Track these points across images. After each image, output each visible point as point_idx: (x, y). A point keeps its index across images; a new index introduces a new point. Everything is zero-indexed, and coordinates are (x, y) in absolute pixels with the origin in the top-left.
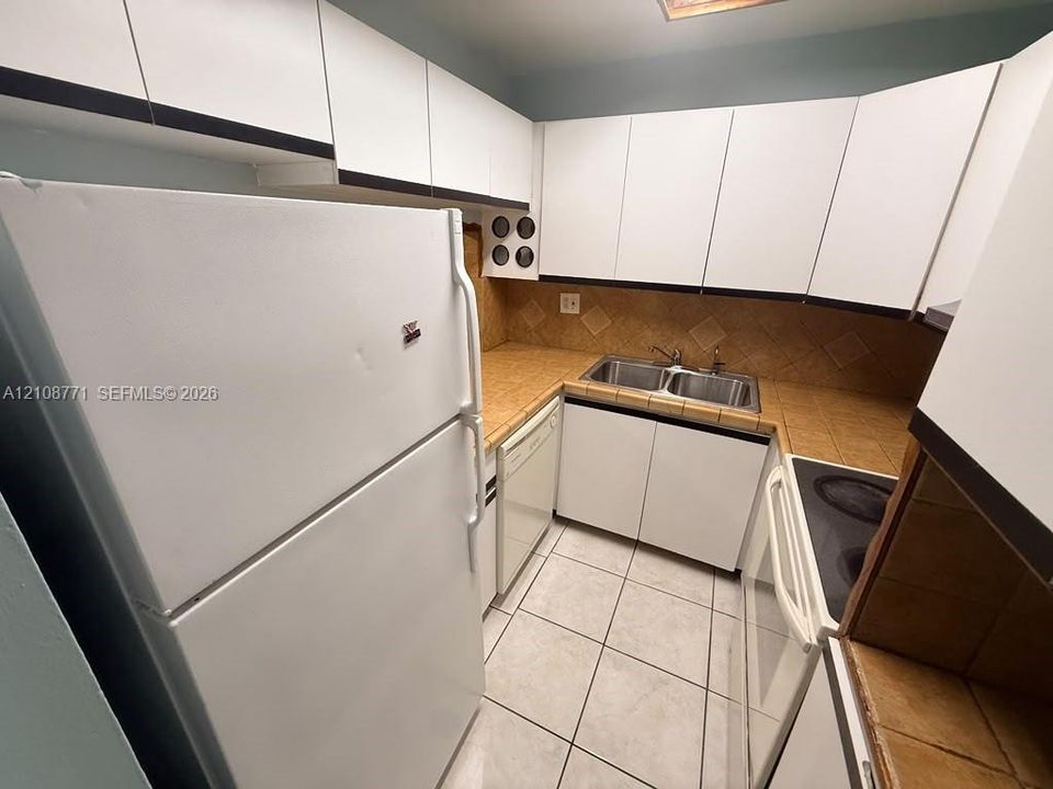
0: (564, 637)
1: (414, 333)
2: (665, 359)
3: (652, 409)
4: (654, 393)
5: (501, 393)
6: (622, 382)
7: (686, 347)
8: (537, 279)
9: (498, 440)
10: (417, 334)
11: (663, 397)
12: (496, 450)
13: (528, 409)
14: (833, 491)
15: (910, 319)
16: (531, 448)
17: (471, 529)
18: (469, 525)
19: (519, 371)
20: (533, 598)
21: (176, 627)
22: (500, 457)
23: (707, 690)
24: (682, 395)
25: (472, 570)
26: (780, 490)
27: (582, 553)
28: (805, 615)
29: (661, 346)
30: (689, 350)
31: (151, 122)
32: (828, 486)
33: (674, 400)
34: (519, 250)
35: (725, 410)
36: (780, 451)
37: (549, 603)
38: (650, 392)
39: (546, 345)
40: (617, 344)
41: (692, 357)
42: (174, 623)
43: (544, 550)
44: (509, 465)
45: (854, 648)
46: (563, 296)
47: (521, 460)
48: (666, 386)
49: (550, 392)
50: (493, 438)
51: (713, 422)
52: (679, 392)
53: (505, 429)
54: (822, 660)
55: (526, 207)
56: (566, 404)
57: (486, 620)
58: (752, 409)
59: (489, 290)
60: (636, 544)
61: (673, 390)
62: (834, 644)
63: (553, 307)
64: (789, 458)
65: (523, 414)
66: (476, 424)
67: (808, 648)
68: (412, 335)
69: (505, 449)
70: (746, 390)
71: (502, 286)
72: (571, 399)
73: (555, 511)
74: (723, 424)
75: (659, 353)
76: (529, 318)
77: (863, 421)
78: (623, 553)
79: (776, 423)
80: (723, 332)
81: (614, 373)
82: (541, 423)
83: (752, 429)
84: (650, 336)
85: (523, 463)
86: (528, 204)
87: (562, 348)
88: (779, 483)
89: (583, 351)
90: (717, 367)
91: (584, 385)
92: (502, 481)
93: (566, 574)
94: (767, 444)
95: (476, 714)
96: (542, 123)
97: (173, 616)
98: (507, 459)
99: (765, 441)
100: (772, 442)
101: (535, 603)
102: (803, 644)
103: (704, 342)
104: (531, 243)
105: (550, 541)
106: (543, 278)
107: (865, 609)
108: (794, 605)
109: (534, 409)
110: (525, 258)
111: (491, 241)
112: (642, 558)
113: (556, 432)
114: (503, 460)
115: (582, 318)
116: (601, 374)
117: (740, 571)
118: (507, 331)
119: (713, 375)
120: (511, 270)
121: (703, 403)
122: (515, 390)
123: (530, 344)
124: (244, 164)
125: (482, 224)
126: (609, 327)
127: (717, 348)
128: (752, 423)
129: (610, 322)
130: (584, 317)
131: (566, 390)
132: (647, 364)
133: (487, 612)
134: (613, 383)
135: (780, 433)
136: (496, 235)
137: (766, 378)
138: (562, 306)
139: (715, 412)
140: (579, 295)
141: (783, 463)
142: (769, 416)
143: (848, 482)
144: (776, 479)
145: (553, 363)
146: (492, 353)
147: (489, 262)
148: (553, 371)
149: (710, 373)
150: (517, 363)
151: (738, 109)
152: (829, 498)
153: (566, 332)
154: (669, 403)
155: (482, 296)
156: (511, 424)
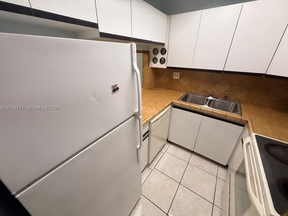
0: (167, 179)
1: (116, 89)
2: (207, 94)
3: (202, 111)
4: (202, 106)
5: (152, 104)
6: (192, 102)
7: (215, 91)
8: (166, 68)
9: (148, 121)
10: (118, 89)
11: (205, 108)
12: (149, 123)
13: (160, 110)
14: (272, 150)
16: (160, 122)
17: (138, 150)
18: (137, 149)
19: (159, 97)
20: (158, 165)
22: (150, 125)
23: (213, 204)
24: (212, 107)
25: (138, 161)
26: (249, 146)
27: (175, 153)
29: (206, 90)
31: (32, 16)
32: (271, 148)
34: (161, 59)
35: (228, 113)
37: (164, 168)
38: (201, 106)
39: (168, 88)
40: (191, 89)
41: (217, 94)
43: (164, 151)
44: (153, 127)
46: (174, 73)
48: (207, 103)
49: (168, 104)
50: (148, 119)
51: (224, 117)
53: (152, 116)
55: (163, 44)
56: (173, 108)
58: (238, 114)
59: (151, 71)
60: (193, 152)
61: (209, 105)
63: (171, 77)
64: (254, 135)
65: (158, 111)
66: (140, 118)
68: (115, 89)
69: (152, 123)
70: (236, 107)
71: (155, 70)
72: (175, 106)
73: (167, 139)
74: (227, 118)
75: (205, 92)
76: (163, 79)
78: (188, 154)
79: (247, 120)
80: (229, 86)
81: (189, 98)
82: (164, 114)
83: (238, 121)
84: (203, 87)
85: (158, 126)
87: (173, 89)
88: (249, 143)
89: (180, 91)
90: (226, 98)
91: (179, 102)
92: (151, 132)
93: (170, 159)
94: (243, 127)
95: (139, 200)
96: (170, 16)
98: (153, 125)
99: (243, 126)
100: (246, 126)
101: (160, 166)
103: (221, 90)
104: (165, 56)
105: (166, 148)
106: (168, 67)
108: (255, 197)
109: (162, 110)
110: (163, 61)
111: (152, 56)
112: (194, 157)
113: (169, 116)
114: (151, 126)
116: (185, 99)
117: (228, 166)
118: (156, 84)
120: (158, 65)
121: (220, 111)
122: (157, 103)
123: (163, 88)
125: (150, 50)
126: (188, 84)
127: (226, 91)
128: (238, 119)
129: (189, 82)
130: (180, 80)
131: (173, 103)
132: (201, 96)
133: (145, 168)
134: (189, 102)
135: (250, 124)
136: (154, 54)
137: (243, 102)
138: (174, 76)
139: (224, 114)
140: (179, 73)
141: (251, 135)
142: (245, 117)
143: (280, 147)
144: (248, 141)
145: (170, 94)
146: (151, 91)
147: (151, 62)
148: (169, 97)
149: (223, 100)
150: (158, 94)
151: (244, 3)
152: (271, 153)
153: (175, 85)
154: (208, 110)
155: (149, 73)
156: (154, 114)
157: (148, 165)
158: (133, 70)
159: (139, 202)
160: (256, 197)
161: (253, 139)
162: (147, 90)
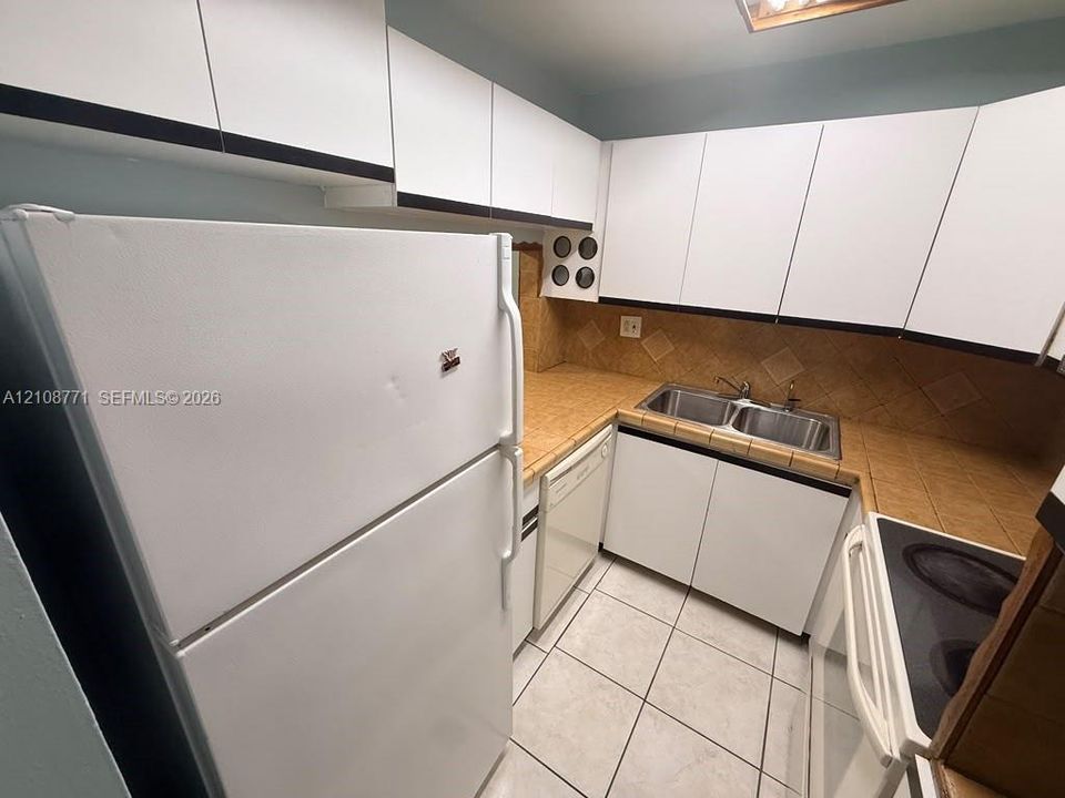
1: (453, 361)
2: (734, 392)
3: (713, 445)
4: (717, 429)
5: (550, 418)
6: (682, 415)
7: (757, 379)
8: (596, 300)
9: (541, 470)
10: (457, 362)
11: (727, 433)
12: (540, 479)
13: (577, 437)
14: (928, 563)
15: (1038, 364)
16: (579, 478)
17: (505, 564)
18: (503, 560)
19: (572, 395)
20: (570, 637)
21: (182, 657)
22: (543, 486)
23: (761, 770)
24: (748, 433)
25: (503, 606)
26: (861, 554)
27: (628, 593)
28: (886, 717)
29: (727, 377)
30: (759, 382)
31: (221, 151)
32: (922, 557)
33: (738, 438)
34: (580, 271)
35: (798, 453)
36: (863, 509)
37: (588, 645)
38: (712, 428)
39: (604, 369)
40: (679, 372)
41: (763, 390)
42: (181, 653)
43: (588, 585)
44: (553, 495)
45: (950, 778)
46: (624, 319)
47: (568, 489)
48: (731, 422)
49: (603, 419)
50: (536, 468)
51: (783, 465)
52: (746, 428)
53: (551, 457)
54: (905, 780)
55: (588, 227)
56: (621, 435)
57: (517, 660)
58: (831, 454)
59: (547, 311)
60: (688, 591)
61: (739, 426)
62: (923, 766)
63: (612, 328)
64: (873, 517)
65: (571, 443)
66: (515, 457)
67: (887, 761)
68: (450, 364)
69: (550, 479)
70: (825, 432)
71: (562, 307)
72: (625, 429)
73: (601, 545)
74: (795, 468)
75: (725, 384)
76: (586, 339)
77: (970, 478)
78: (673, 600)
79: (858, 473)
80: (801, 366)
81: (674, 403)
82: (592, 452)
83: (829, 478)
84: (716, 366)
85: (569, 493)
86: (591, 224)
87: (619, 372)
88: (860, 546)
89: (644, 377)
90: (792, 403)
91: (640, 414)
92: (545, 512)
93: (609, 614)
94: (847, 496)
95: (501, 758)
96: (611, 142)
97: (181, 646)
98: (552, 490)
99: (845, 493)
100: (854, 495)
101: (575, 640)
102: (882, 755)
103: (777, 375)
104: (592, 264)
105: (594, 577)
106: (603, 300)
107: (965, 732)
109: (584, 437)
110: (585, 279)
111: (552, 261)
112: (693, 606)
113: (606, 462)
114: (547, 490)
115: (643, 343)
116: (660, 404)
117: (809, 636)
118: (564, 354)
119: (787, 413)
120: (570, 291)
121: (773, 443)
122: (564, 416)
123: (586, 366)
124: (314, 186)
125: (544, 244)
126: (671, 353)
127: (793, 382)
128: (829, 470)
129: (673, 348)
130: (645, 341)
131: (621, 418)
132: (710, 394)
133: (521, 647)
134: (672, 414)
135: (864, 486)
136: (557, 255)
137: (850, 419)
138: (622, 330)
139: (787, 454)
140: (640, 318)
141: (866, 521)
142: (852, 465)
143: (947, 555)
144: (856, 540)
145: (609, 388)
146: (546, 375)
147: (548, 283)
148: (608, 397)
149: (784, 409)
150: (571, 387)
151: (828, 124)
152: (923, 571)
153: (625, 356)
154: (733, 440)
155: (539, 316)
156: (558, 452)
157: (534, 636)
158: (502, 309)
159: (500, 767)
160: (875, 703)
161: (870, 532)
162: (533, 371)
